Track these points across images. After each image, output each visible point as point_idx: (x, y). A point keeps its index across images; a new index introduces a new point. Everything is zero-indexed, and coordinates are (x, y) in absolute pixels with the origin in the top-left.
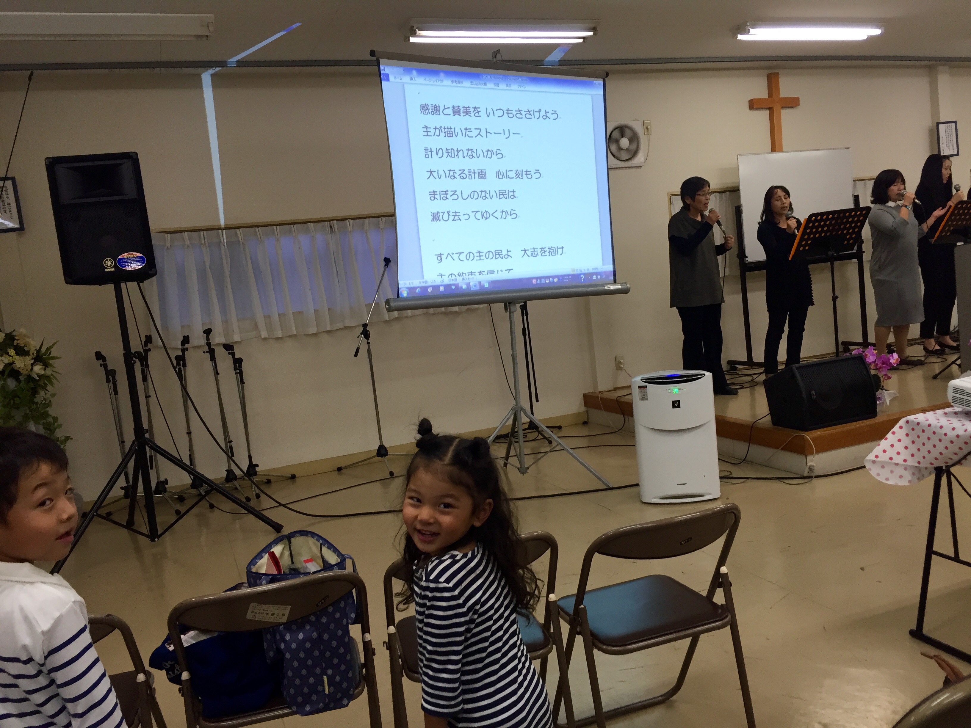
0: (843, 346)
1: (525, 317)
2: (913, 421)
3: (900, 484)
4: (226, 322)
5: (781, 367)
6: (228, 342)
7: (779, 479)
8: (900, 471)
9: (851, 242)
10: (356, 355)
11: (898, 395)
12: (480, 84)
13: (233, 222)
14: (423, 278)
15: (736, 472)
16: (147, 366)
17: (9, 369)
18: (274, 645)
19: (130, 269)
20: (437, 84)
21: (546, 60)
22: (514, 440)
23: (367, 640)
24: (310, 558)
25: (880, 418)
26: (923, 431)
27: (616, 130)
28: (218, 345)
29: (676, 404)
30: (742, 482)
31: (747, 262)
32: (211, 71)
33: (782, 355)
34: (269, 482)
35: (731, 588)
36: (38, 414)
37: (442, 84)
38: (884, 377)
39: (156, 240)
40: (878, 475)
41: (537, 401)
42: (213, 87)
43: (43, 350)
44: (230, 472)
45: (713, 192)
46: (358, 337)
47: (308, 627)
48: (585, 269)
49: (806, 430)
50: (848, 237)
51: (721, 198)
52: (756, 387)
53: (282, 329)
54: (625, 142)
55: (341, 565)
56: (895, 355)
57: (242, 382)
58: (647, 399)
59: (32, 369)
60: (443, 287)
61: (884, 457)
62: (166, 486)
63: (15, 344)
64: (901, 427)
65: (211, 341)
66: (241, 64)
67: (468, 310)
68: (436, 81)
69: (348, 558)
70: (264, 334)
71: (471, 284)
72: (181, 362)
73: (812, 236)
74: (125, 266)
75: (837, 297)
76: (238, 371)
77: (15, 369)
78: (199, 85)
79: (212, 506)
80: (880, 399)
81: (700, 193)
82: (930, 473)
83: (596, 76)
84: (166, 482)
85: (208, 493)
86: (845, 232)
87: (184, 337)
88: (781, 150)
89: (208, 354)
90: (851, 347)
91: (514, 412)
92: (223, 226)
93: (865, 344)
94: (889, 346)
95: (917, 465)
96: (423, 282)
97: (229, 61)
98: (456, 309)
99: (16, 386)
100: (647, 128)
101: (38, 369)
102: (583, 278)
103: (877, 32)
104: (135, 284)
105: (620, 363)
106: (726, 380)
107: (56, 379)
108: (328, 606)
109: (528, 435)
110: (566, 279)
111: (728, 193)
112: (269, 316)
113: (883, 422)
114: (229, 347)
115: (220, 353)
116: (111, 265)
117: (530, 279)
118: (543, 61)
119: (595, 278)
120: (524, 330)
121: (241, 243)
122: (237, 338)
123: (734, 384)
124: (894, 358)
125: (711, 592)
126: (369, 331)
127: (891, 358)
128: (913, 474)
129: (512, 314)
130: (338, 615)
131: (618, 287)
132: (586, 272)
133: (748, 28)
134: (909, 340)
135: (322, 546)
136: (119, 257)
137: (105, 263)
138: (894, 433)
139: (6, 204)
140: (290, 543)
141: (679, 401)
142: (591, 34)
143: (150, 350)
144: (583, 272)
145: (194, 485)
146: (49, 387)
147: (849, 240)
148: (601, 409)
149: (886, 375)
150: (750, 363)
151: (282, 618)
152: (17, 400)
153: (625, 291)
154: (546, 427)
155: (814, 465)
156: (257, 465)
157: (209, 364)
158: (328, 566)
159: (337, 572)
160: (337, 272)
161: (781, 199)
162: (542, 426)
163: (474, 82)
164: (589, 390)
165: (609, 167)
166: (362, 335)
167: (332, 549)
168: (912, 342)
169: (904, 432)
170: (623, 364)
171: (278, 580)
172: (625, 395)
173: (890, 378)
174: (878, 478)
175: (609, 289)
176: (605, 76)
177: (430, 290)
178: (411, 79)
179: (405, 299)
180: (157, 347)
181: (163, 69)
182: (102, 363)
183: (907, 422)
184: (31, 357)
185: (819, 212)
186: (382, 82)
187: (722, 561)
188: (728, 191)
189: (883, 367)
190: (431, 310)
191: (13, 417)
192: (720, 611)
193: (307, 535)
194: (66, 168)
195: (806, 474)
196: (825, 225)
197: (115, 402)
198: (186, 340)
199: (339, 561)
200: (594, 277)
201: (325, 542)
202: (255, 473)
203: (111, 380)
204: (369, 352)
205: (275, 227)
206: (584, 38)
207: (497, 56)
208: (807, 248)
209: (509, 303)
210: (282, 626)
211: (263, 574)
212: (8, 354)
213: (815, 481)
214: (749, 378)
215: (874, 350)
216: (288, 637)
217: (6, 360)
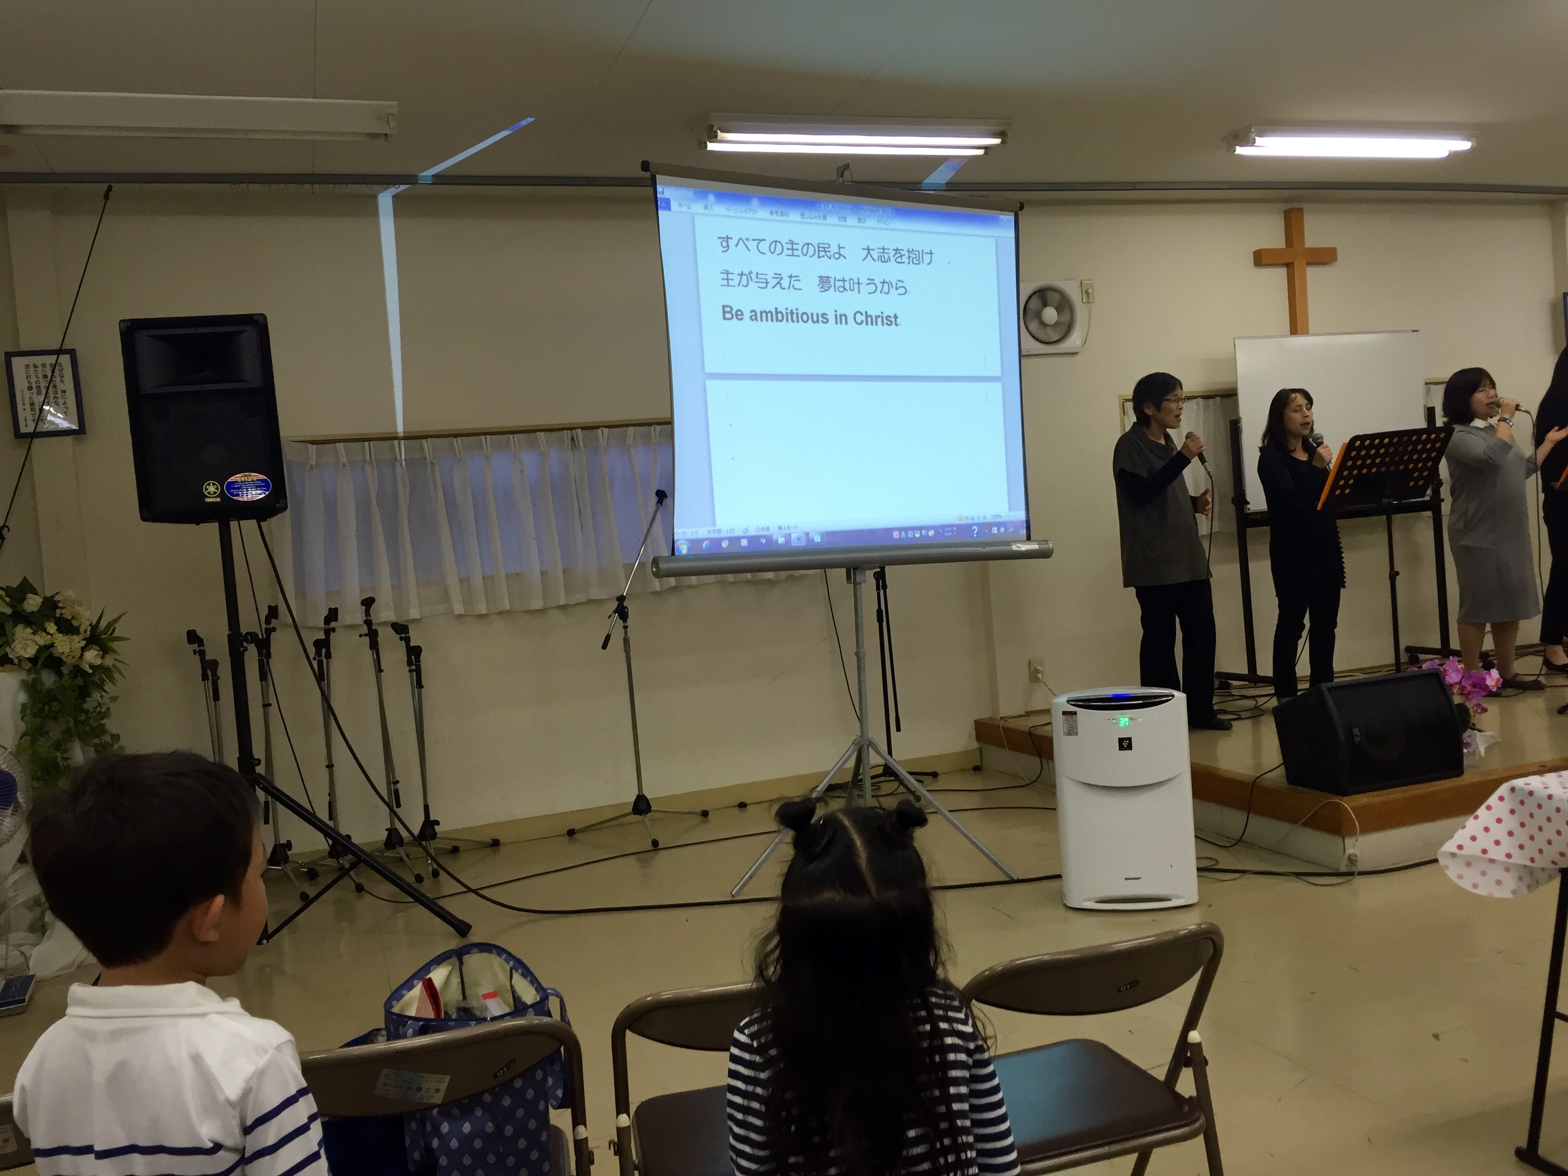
0: (1409, 654)
1: (882, 592)
2: (1522, 790)
3: (1496, 895)
4: (398, 587)
5: (1303, 686)
6: (400, 620)
7: (1298, 875)
8: (1497, 873)
9: (1421, 483)
10: (604, 647)
11: (1499, 740)
12: (815, 217)
13: (417, 428)
14: (714, 525)
15: (1226, 860)
16: (269, 655)
17: (46, 654)
18: (422, 1141)
19: (245, 499)
20: (747, 215)
21: (926, 181)
22: (856, 792)
23: (580, 1137)
24: (492, 990)
25: (1468, 778)
26: (1540, 806)
27: (1034, 297)
28: (384, 624)
29: (1125, 744)
30: (1234, 879)
31: (1248, 512)
32: (393, 190)
33: (1303, 667)
34: (455, 850)
35: (1207, 1068)
36: (87, 729)
37: (755, 216)
38: (1475, 708)
39: (289, 454)
40: (1460, 877)
41: (898, 729)
42: (394, 217)
43: (103, 624)
44: (392, 832)
45: (1189, 398)
46: (609, 618)
47: (479, 1113)
48: (979, 517)
49: (1345, 793)
50: (1416, 474)
51: (1206, 407)
52: (1263, 718)
53: (487, 602)
54: (1050, 314)
55: (541, 1007)
56: (1495, 673)
57: (420, 685)
58: (1076, 734)
59: (81, 656)
60: (746, 540)
61: (1472, 849)
62: (289, 853)
63: (58, 615)
64: (1501, 799)
65: (372, 617)
66: (440, 179)
67: (789, 578)
68: (746, 211)
69: (552, 995)
70: (458, 609)
71: (794, 536)
72: (324, 651)
73: (1355, 472)
74: (238, 495)
75: (1397, 573)
76: (414, 667)
77: (56, 655)
78: (374, 213)
79: (360, 888)
80: (1468, 745)
81: (1170, 396)
82: (1551, 878)
83: (1003, 209)
84: (289, 845)
85: (353, 866)
86: (1411, 466)
87: (330, 609)
88: (1306, 332)
89: (368, 638)
90: (1422, 657)
91: (857, 747)
92: (401, 435)
93: (1445, 651)
94: (1484, 656)
95: (1528, 863)
96: (714, 531)
97: (423, 174)
98: (770, 575)
99: (55, 682)
100: (1087, 293)
101: (92, 656)
102: (975, 532)
103: (1464, 145)
104: (253, 523)
105: (1037, 671)
106: (1212, 706)
107: (120, 673)
108: (514, 1078)
109: (883, 785)
110: (949, 532)
111: (1218, 398)
112: (468, 579)
113: (1472, 785)
114: (401, 629)
115: (387, 637)
116: (215, 493)
117: (889, 531)
118: (921, 183)
119: (996, 532)
120: (879, 612)
121: (428, 461)
122: (414, 614)
123: (1225, 712)
124: (1493, 678)
125: (1173, 1074)
126: (626, 607)
127: (1487, 676)
128: (1520, 879)
129: (858, 586)
130: (530, 1094)
131: (1034, 546)
132: (981, 521)
133: (1253, 135)
134: (1519, 648)
135: (514, 971)
136: (229, 480)
137: (206, 489)
138: (1489, 808)
139: (59, 391)
140: (461, 963)
141: (1130, 739)
142: (997, 141)
143: (274, 629)
144: (976, 521)
145: (334, 853)
146: (108, 686)
147: (1417, 480)
148: (1004, 747)
149: (1478, 705)
150: (1253, 677)
151: (434, 1097)
152: (55, 706)
153: (1044, 554)
154: (908, 772)
155: (1358, 853)
156: (437, 823)
157: (368, 656)
158: (522, 1007)
159: (531, 1020)
160: (580, 511)
161: (1301, 410)
162: (903, 772)
163: (807, 215)
164: (985, 714)
165: (1024, 353)
166: (615, 613)
167: (529, 978)
168: (1525, 651)
169: (1506, 806)
170: (1042, 673)
171: (435, 1030)
172: (1044, 725)
173: (1485, 710)
174: (1461, 883)
175: (1017, 549)
176: (1018, 209)
177: (725, 544)
178: (706, 207)
179: (685, 558)
180: (286, 625)
181: (316, 186)
182: (197, 649)
183: (1513, 790)
184: (81, 637)
185: (1368, 433)
186: (659, 212)
187: (1191, 1022)
188: (1218, 396)
189: (1473, 692)
190: (730, 577)
191: (47, 733)
192: (1186, 1108)
193: (490, 952)
194: (154, 337)
195: (1343, 869)
196: (1377, 455)
197: (213, 712)
198: (332, 615)
199: (538, 1000)
200: (995, 530)
201: (520, 966)
202: (434, 836)
203: (210, 677)
204: (626, 641)
205: (483, 437)
206: (986, 148)
207: (844, 174)
208: (1347, 491)
209: (853, 569)
210: (437, 1109)
211: (410, 1018)
212: (45, 630)
213: (1359, 881)
214: (1250, 703)
215: (1458, 662)
216: (445, 1128)
217: (42, 639)
